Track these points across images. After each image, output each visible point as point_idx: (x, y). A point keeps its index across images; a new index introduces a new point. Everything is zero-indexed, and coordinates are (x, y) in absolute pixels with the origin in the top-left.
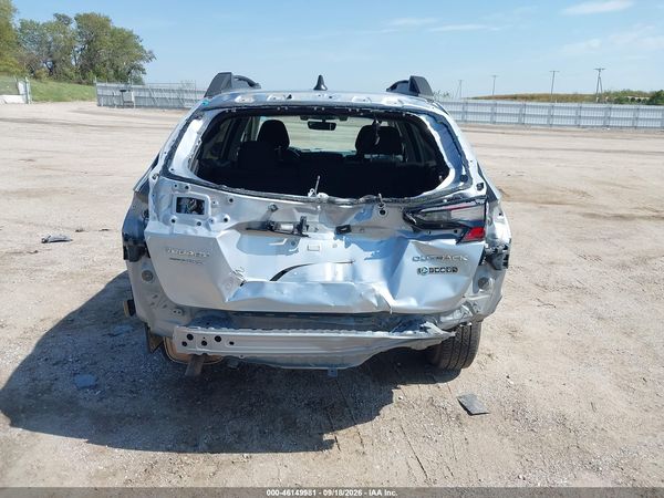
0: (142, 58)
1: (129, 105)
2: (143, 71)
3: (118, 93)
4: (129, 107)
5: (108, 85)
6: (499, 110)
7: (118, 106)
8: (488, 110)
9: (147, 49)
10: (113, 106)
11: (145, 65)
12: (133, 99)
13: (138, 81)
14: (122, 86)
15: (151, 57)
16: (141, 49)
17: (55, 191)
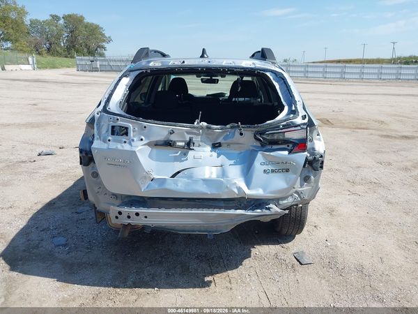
0: (104, 41)
1: (96, 70)
2: (105, 49)
3: (89, 63)
4: (96, 71)
5: (83, 58)
6: (328, 70)
7: (89, 71)
8: (321, 70)
9: (107, 35)
10: (86, 71)
11: (106, 45)
12: (98, 66)
13: (102, 55)
14: (92, 58)
15: (109, 40)
16: (103, 35)
17: (48, 124)
